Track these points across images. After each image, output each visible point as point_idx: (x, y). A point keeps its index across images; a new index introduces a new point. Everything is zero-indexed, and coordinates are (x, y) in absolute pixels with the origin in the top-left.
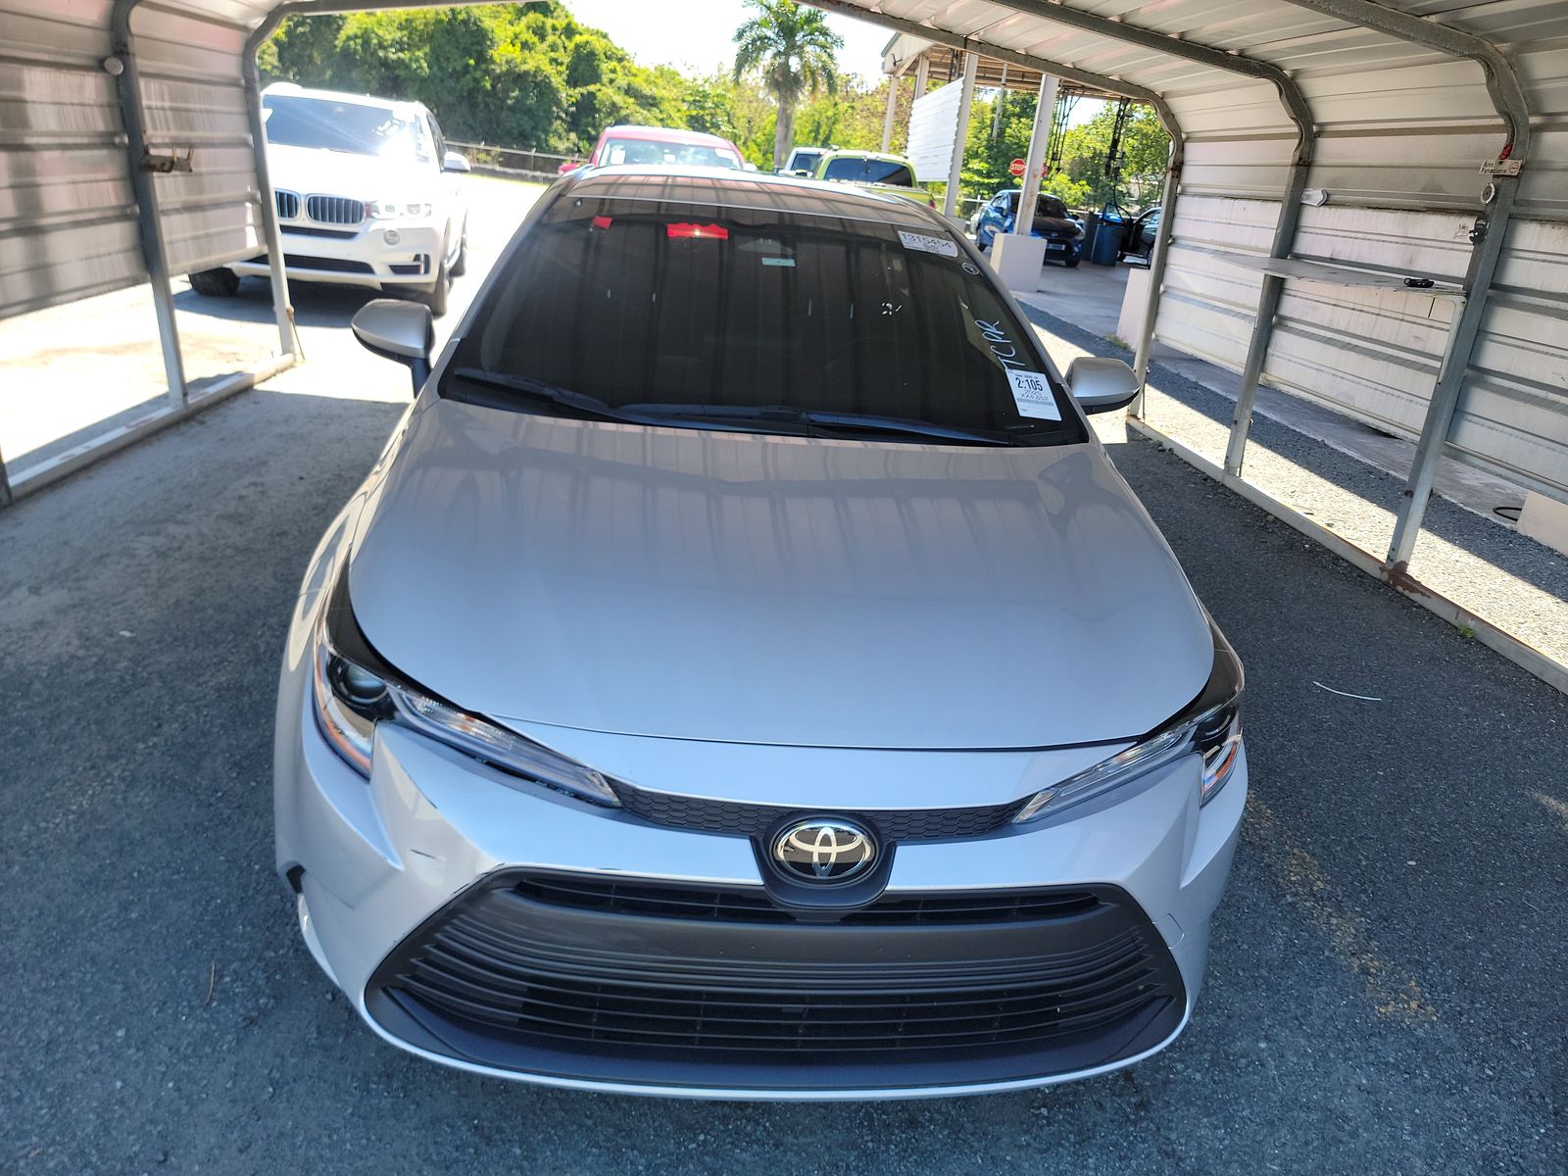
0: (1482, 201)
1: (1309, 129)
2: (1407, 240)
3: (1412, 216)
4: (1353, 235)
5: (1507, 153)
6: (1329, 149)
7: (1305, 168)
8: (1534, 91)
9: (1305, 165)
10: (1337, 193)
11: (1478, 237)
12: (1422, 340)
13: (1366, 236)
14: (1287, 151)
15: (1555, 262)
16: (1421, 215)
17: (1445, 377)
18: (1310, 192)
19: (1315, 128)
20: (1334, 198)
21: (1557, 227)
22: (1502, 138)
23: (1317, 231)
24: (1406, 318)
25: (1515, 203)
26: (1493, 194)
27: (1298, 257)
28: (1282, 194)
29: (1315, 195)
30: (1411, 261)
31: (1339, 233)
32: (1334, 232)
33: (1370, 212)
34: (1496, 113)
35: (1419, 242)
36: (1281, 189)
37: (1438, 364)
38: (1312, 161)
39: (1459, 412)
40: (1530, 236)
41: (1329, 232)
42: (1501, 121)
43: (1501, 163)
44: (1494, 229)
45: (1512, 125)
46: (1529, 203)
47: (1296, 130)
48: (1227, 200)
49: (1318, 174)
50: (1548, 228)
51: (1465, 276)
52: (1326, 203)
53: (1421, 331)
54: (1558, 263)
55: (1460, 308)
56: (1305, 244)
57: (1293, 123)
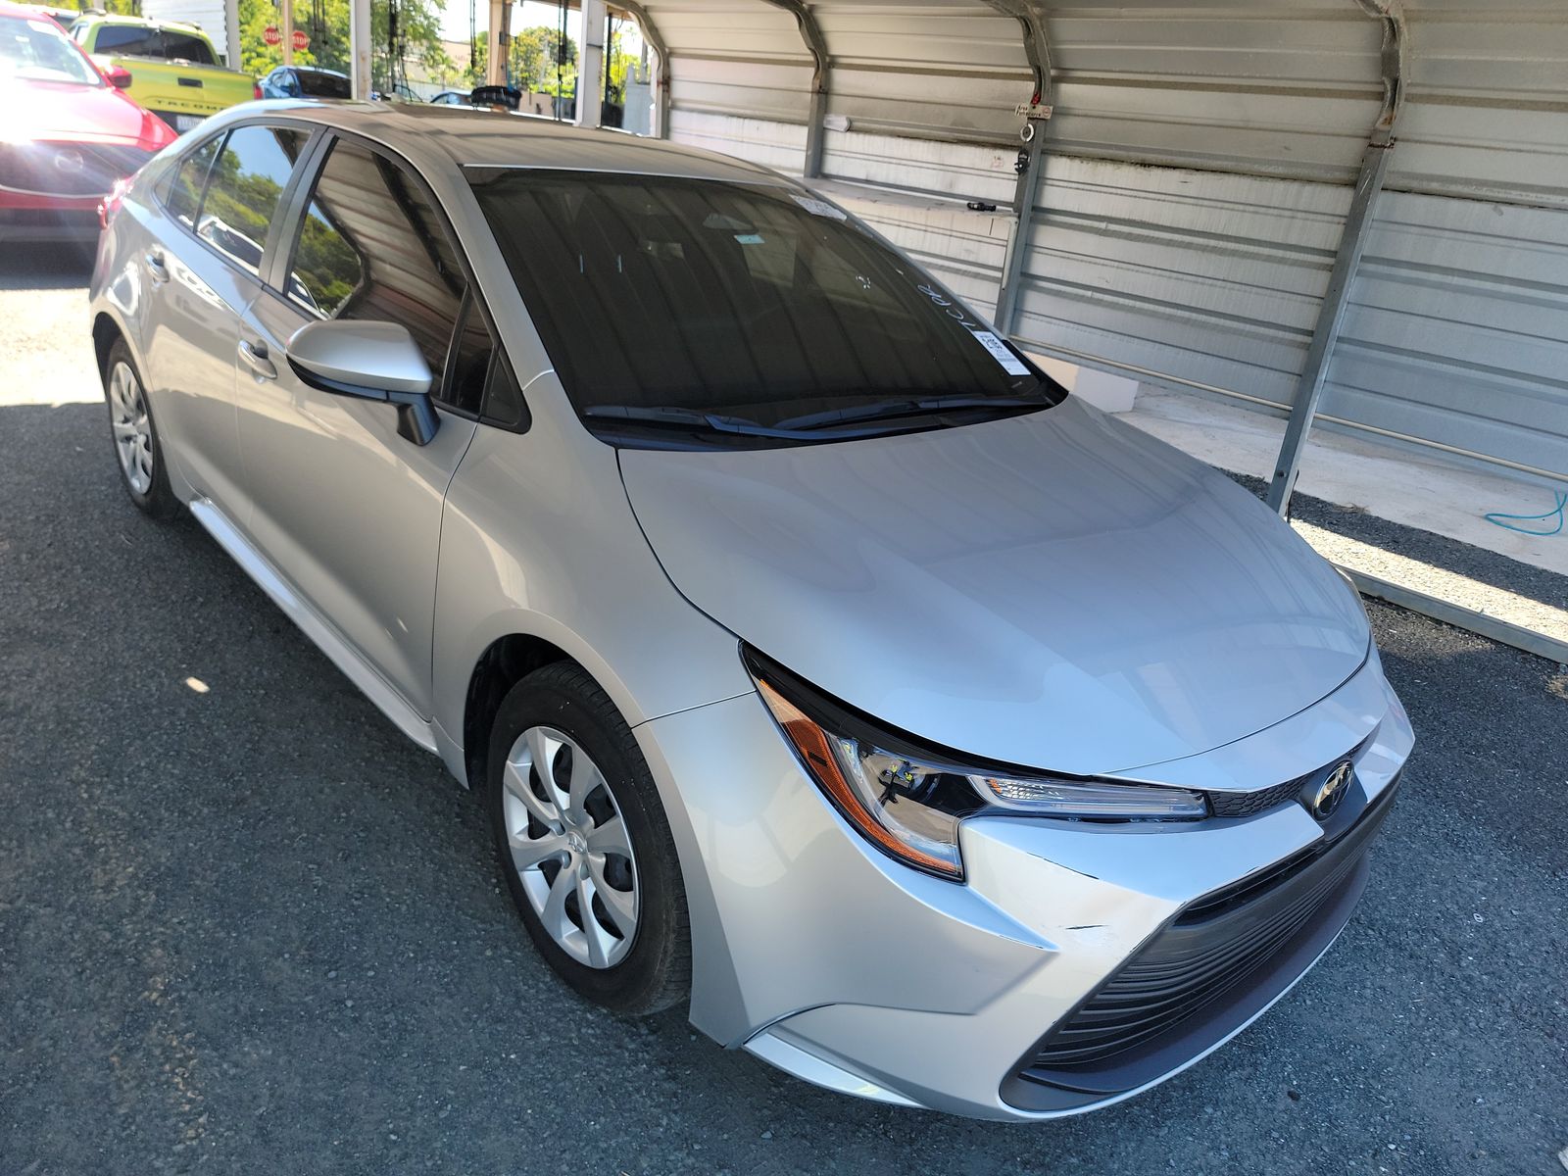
0: (1023, 138)
1: (824, 62)
2: (943, 167)
3: (946, 147)
4: (886, 160)
5: (1037, 99)
6: (841, 79)
7: (824, 96)
8: (1054, 50)
9: (824, 92)
10: (858, 120)
11: (1022, 168)
12: (973, 253)
13: (900, 161)
14: (807, 77)
15: (1087, 190)
16: (954, 147)
17: (1008, 284)
18: (831, 117)
19: (828, 59)
20: (856, 124)
21: (1085, 162)
22: (1031, 86)
23: (847, 154)
24: (954, 234)
25: (1045, 141)
26: (1032, 133)
27: (827, 177)
28: (807, 119)
29: (837, 121)
30: (951, 186)
31: (871, 157)
32: (866, 157)
33: (901, 141)
34: (1028, 64)
35: (958, 169)
36: (805, 114)
37: (999, 275)
38: (829, 89)
39: (1018, 311)
40: (1059, 168)
41: (861, 156)
42: (1030, 71)
43: (1034, 107)
44: (1033, 160)
45: (1039, 75)
46: (1057, 141)
47: (812, 58)
48: (735, 120)
49: (836, 101)
50: (1077, 162)
51: (1013, 201)
52: (850, 129)
53: (972, 245)
54: (1090, 191)
55: (1014, 227)
56: (832, 165)
57: (809, 52)
